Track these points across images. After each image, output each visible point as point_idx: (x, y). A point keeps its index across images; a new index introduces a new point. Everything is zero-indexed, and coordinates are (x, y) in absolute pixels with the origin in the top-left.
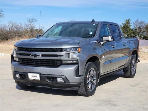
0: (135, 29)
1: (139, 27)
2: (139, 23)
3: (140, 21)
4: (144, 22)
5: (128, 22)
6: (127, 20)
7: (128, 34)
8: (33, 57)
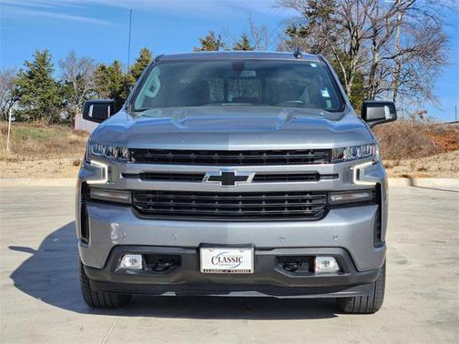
0: (67, 83)
1: (78, 77)
2: (77, 62)
3: (79, 57)
4: (93, 60)
5: (42, 60)
6: (42, 53)
7: (46, 96)
8: (218, 187)
